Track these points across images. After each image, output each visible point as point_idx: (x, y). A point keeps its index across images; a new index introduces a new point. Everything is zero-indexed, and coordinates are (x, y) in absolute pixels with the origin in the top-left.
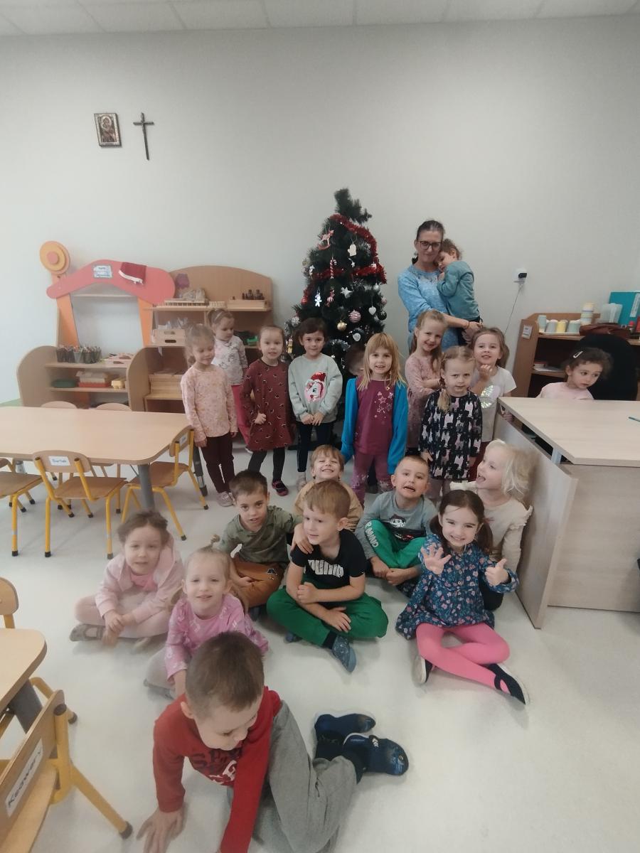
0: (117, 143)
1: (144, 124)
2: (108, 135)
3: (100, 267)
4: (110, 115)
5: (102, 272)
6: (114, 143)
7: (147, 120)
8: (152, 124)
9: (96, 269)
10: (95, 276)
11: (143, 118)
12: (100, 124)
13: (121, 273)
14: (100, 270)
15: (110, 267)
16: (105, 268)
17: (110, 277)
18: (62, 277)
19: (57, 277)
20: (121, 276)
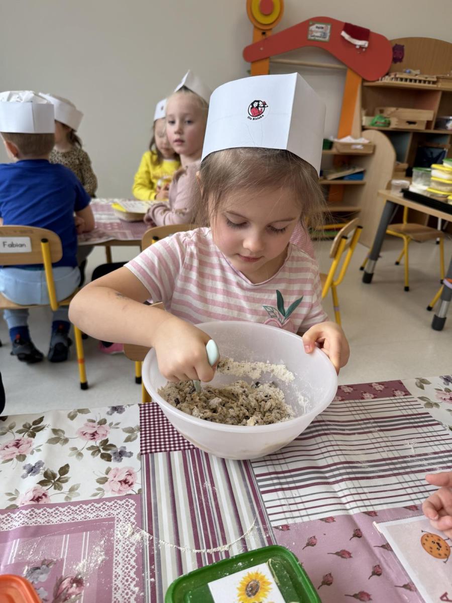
3: (318, 25)
5: (317, 32)
9: (313, 28)
10: (310, 37)
13: (344, 34)
14: (317, 29)
15: (329, 27)
16: (322, 28)
17: (327, 39)
18: (269, 34)
19: (260, 33)
20: (343, 38)
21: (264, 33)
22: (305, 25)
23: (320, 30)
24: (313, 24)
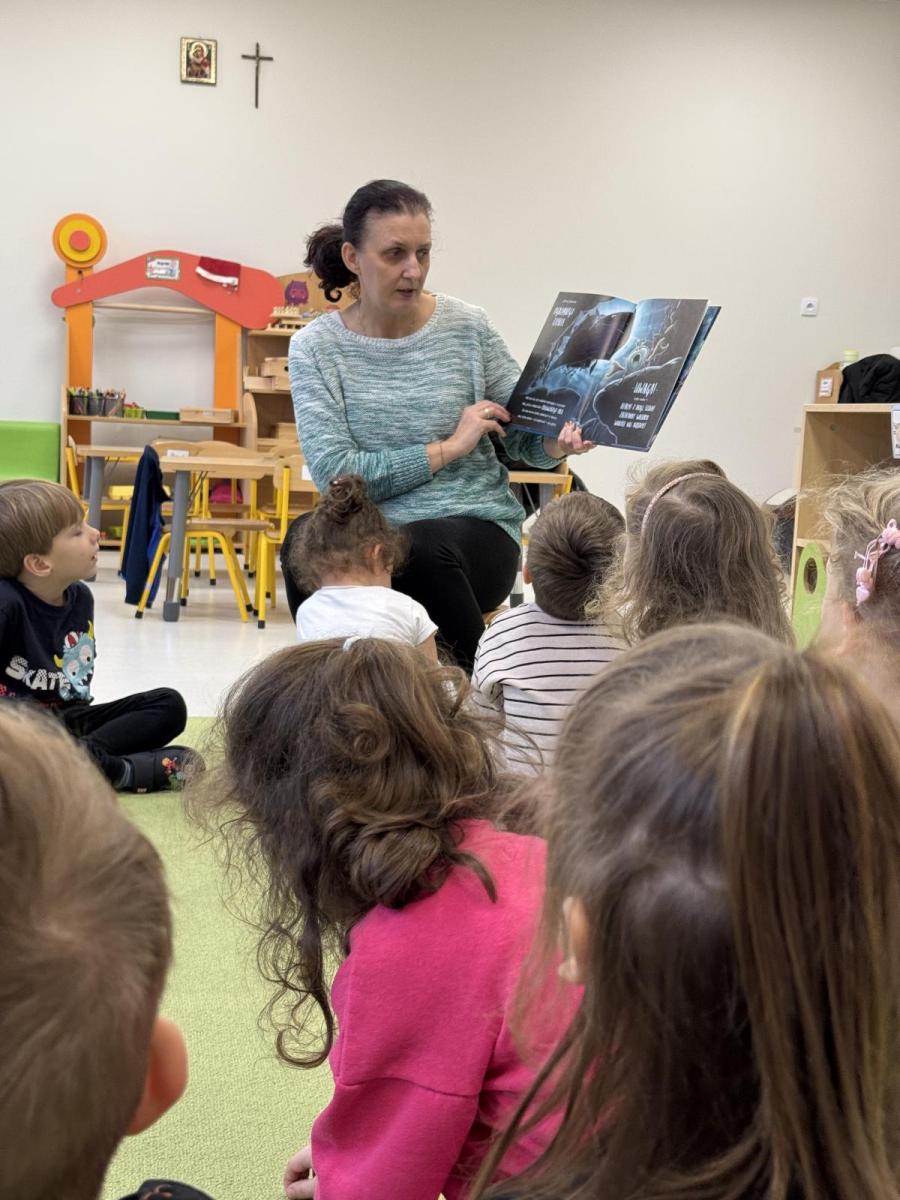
0: (212, 81)
1: (258, 58)
2: (198, 68)
3: (161, 261)
4: (208, 43)
5: (158, 269)
6: (205, 80)
7: (262, 53)
8: (270, 59)
9: (153, 264)
10: (149, 275)
11: (258, 51)
12: (188, 52)
13: (200, 271)
14: (159, 266)
15: (177, 262)
16: (167, 264)
17: (176, 277)
18: (86, 274)
19: (76, 272)
20: (199, 275)
21: (80, 272)
22: (140, 263)
23: (165, 266)
24: (152, 260)
